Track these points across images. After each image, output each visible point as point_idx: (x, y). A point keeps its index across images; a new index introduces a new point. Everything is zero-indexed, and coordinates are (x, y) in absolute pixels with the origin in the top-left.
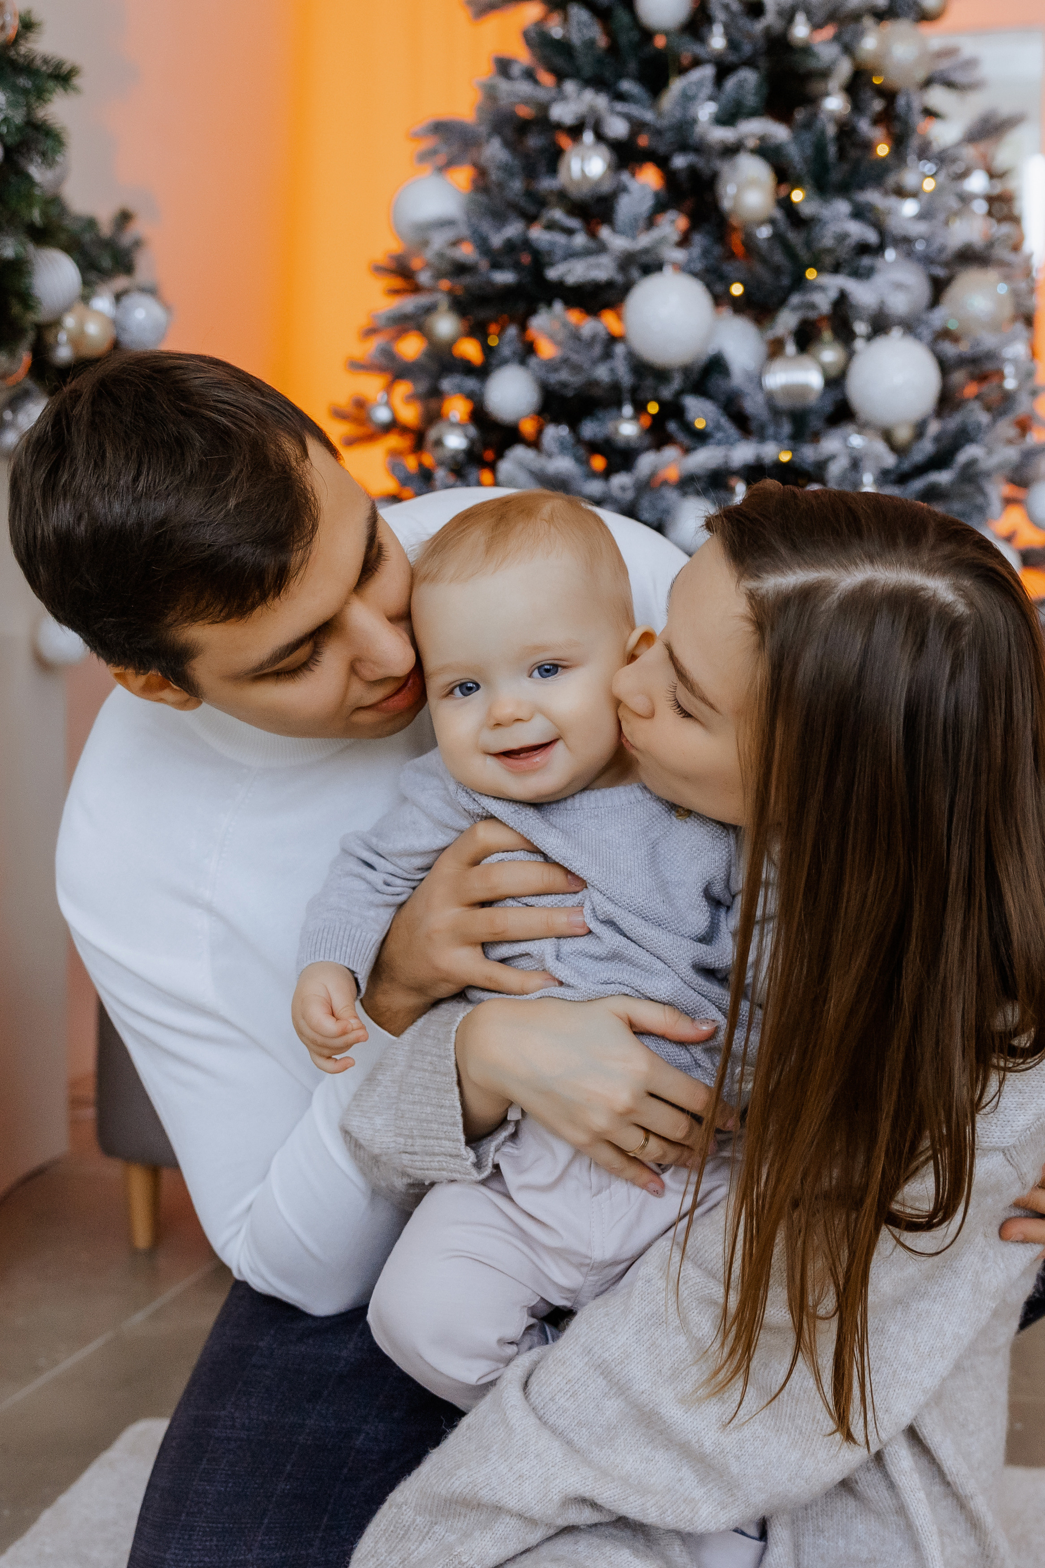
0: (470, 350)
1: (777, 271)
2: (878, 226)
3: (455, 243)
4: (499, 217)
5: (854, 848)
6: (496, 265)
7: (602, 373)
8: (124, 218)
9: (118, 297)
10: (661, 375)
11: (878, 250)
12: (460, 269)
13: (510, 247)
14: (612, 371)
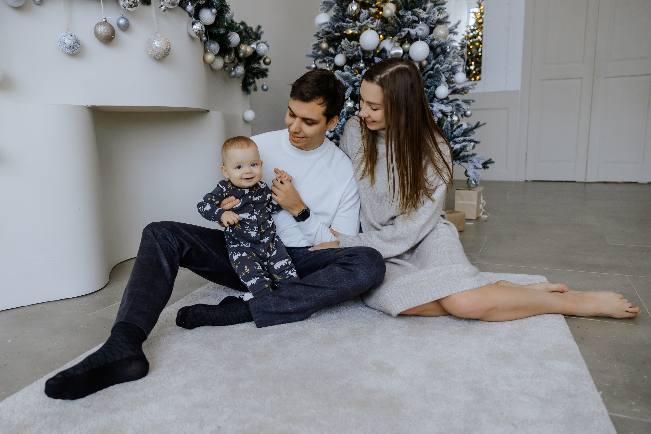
0: (331, 50)
1: (396, 28)
2: (418, 17)
3: (326, 28)
4: (337, 21)
5: (416, 132)
6: (336, 32)
7: (356, 53)
8: (259, 27)
9: (257, 44)
10: (369, 52)
11: (417, 22)
12: (328, 33)
13: (338, 27)
14: (358, 53)
